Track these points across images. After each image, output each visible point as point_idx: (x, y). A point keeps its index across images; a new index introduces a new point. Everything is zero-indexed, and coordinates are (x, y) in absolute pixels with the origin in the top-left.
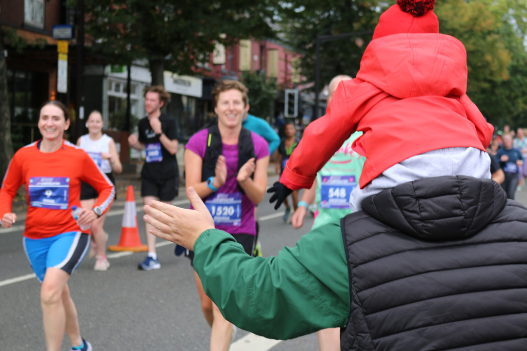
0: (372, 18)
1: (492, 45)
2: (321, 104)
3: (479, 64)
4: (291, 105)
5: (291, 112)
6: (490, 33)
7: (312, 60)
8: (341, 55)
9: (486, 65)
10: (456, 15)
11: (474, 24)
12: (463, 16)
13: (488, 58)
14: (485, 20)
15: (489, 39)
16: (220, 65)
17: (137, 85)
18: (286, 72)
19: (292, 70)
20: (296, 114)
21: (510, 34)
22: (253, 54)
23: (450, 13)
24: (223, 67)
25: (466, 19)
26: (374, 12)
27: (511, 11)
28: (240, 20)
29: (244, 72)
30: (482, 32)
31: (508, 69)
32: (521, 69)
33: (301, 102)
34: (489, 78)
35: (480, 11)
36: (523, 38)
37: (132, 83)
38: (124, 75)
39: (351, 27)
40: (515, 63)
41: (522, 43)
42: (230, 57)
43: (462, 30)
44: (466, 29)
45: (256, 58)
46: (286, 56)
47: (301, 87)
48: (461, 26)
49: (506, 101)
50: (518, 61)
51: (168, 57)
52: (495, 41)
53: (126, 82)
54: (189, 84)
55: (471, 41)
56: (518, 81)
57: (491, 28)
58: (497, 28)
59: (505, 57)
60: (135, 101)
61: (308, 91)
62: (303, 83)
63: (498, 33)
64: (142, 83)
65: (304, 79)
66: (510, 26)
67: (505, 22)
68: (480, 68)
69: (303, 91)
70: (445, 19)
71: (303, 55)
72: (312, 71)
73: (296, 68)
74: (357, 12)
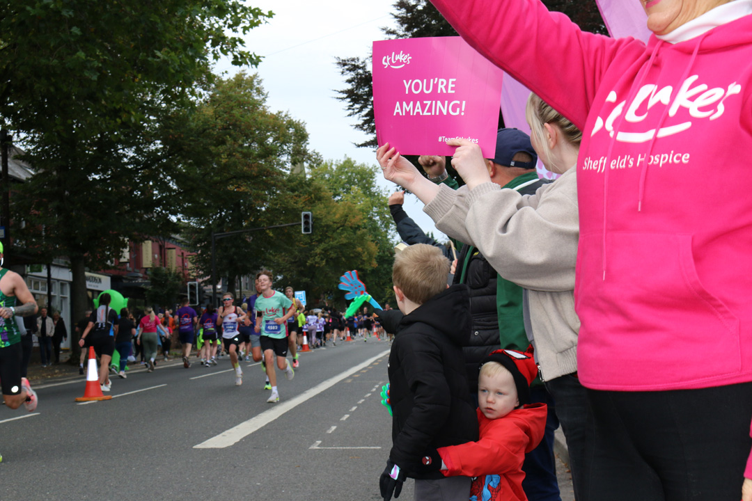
0: (258, 217)
1: (362, 238)
2: (218, 296)
3: (352, 255)
4: (193, 295)
5: (193, 301)
6: (358, 228)
7: (208, 255)
8: (233, 249)
9: (359, 255)
10: (329, 213)
11: (346, 220)
12: (335, 214)
13: (359, 249)
14: (354, 217)
15: (359, 233)
16: (126, 263)
17: (54, 282)
18: (184, 267)
19: (189, 265)
20: (198, 304)
21: (375, 229)
22: (153, 253)
23: (324, 212)
24: (128, 265)
25: (338, 216)
26: (260, 211)
27: (375, 209)
28: (149, 219)
29: (147, 269)
30: (351, 228)
31: (375, 258)
32: (386, 258)
33: (202, 292)
34: (360, 267)
35: (350, 209)
36: (387, 231)
37: (52, 281)
38: (44, 273)
39: (242, 225)
40: (381, 253)
41: (386, 236)
42: (133, 257)
43: (335, 226)
44: (339, 225)
45: (156, 256)
46: (183, 254)
47: (200, 280)
48: (334, 223)
49: (376, 287)
50: (384, 252)
51: (86, 254)
52: (364, 234)
53: (46, 280)
54: (100, 281)
55: (343, 236)
56: (385, 269)
57: (360, 224)
58: (365, 224)
59: (373, 248)
60: (55, 296)
61: (206, 283)
62: (201, 276)
63: (366, 228)
64: (58, 280)
65: (201, 272)
66: (374, 221)
67: (370, 219)
68: (352, 257)
69: (202, 282)
70: (319, 217)
71: (199, 252)
72: (208, 265)
73: (193, 263)
74: (246, 211)
